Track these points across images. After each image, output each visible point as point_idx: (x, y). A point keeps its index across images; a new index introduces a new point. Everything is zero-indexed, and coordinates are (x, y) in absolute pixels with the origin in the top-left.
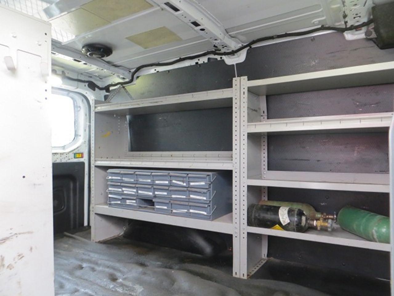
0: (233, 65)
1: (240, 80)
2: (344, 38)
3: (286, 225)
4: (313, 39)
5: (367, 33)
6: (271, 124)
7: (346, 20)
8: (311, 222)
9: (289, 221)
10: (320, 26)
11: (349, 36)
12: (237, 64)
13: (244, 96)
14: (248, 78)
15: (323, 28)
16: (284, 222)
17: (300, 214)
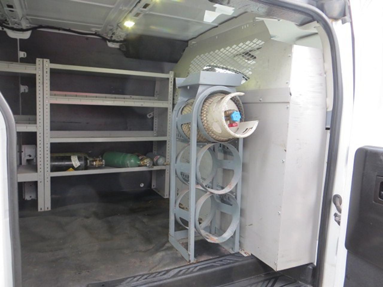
0: (16, 39)
1: (43, 61)
2: (107, 45)
3: (77, 167)
4: (87, 38)
5: (120, 46)
6: (69, 98)
7: (113, 36)
8: (92, 163)
9: (80, 164)
10: (94, 33)
11: (110, 45)
12: (21, 40)
13: (47, 74)
14: (50, 61)
15: (95, 34)
16: (76, 165)
17: (86, 159)
